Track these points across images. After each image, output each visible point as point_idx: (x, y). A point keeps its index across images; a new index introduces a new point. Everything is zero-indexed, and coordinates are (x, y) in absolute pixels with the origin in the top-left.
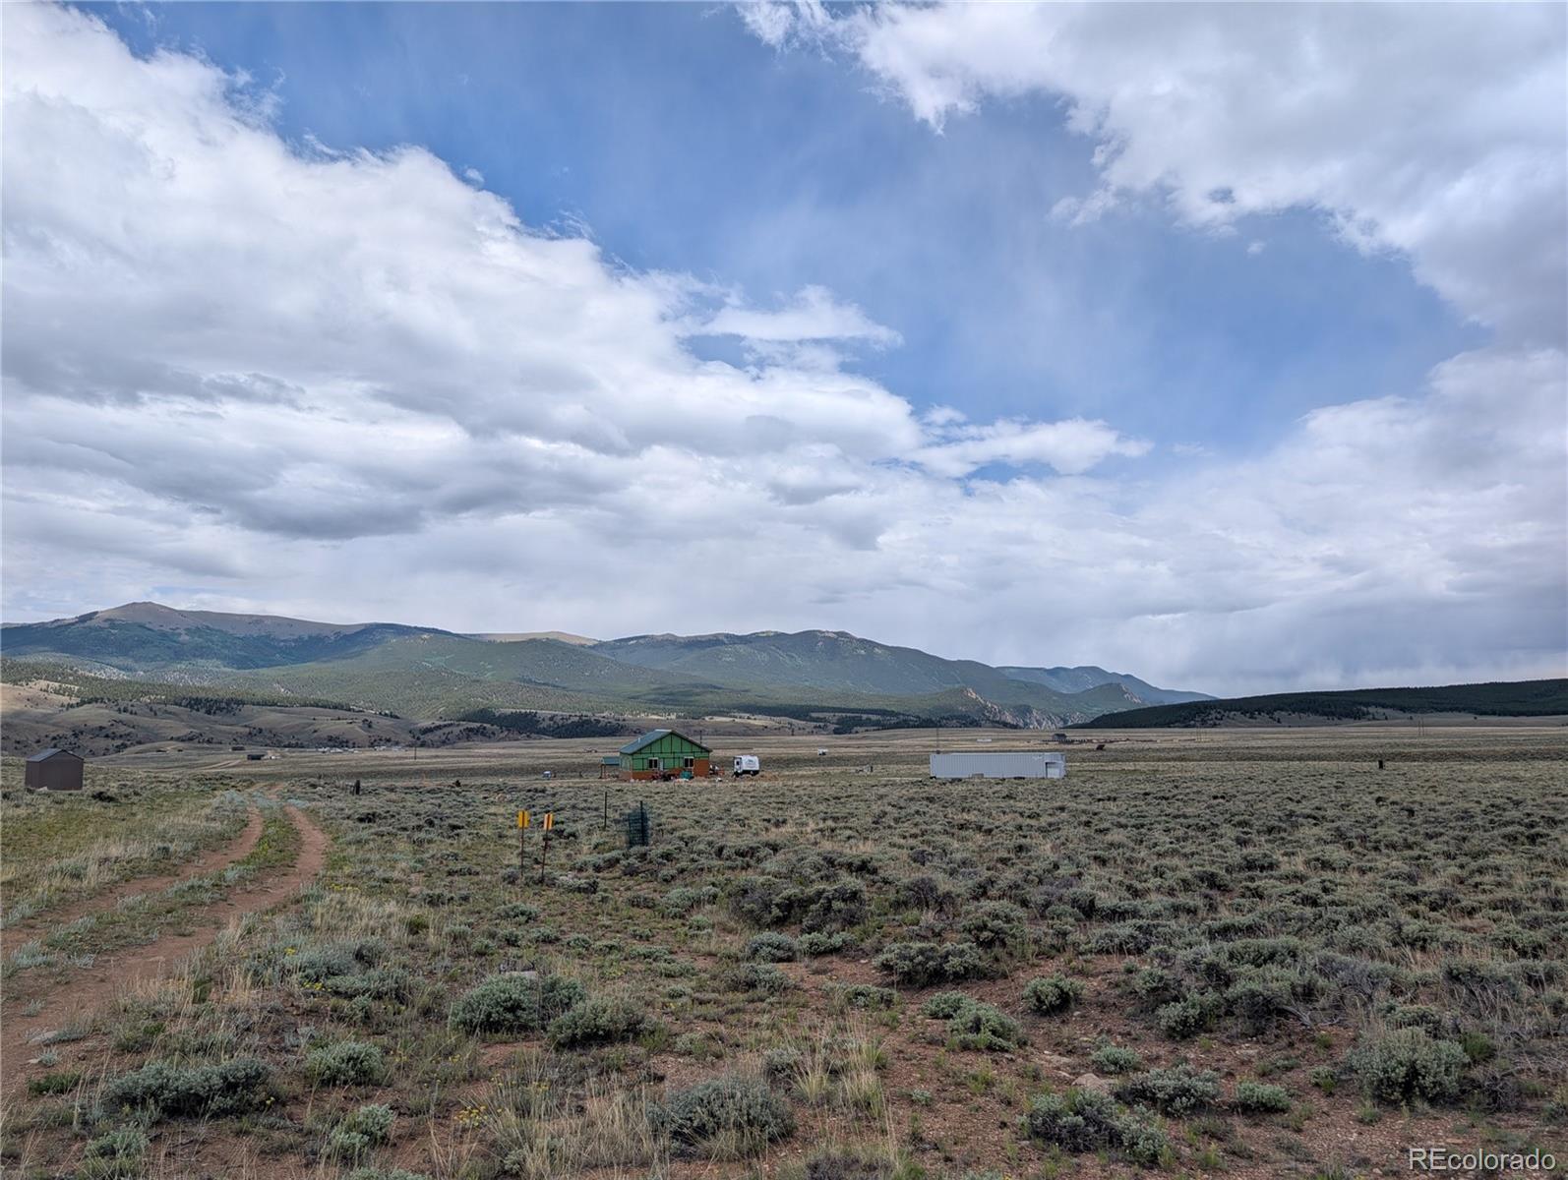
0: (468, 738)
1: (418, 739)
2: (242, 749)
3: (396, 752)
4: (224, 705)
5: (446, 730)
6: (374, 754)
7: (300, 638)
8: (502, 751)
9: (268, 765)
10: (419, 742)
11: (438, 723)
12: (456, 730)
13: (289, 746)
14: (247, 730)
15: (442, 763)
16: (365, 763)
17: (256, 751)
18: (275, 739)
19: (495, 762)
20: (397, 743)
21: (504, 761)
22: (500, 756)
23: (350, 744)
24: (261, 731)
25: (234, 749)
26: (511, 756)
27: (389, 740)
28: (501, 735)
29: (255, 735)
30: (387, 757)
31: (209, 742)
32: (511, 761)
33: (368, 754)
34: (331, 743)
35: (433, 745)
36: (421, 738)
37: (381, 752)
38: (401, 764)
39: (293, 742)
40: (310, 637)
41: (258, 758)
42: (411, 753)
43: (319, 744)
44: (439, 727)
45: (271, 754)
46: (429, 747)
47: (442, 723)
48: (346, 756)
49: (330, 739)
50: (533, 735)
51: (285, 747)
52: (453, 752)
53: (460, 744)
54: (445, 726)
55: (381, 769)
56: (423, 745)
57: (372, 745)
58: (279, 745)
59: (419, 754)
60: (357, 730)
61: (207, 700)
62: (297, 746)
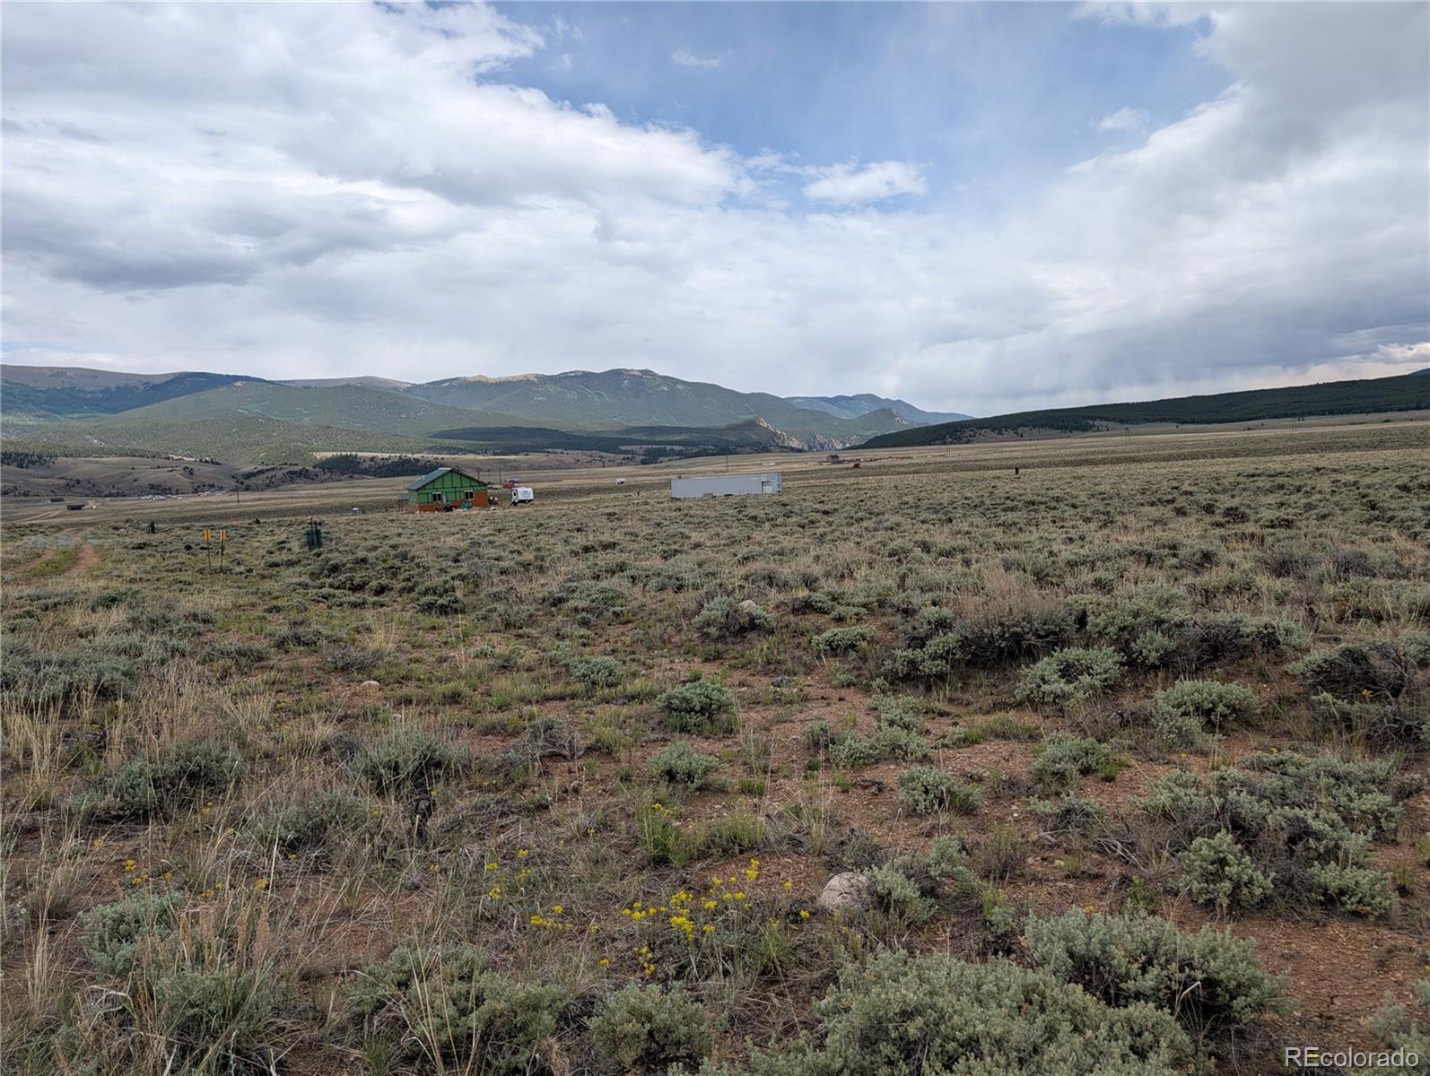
0: (292, 481)
1: (242, 483)
2: (61, 500)
3: (219, 496)
4: (35, 458)
5: (269, 474)
6: (198, 499)
7: (108, 390)
8: (324, 492)
9: (91, 515)
10: (243, 487)
11: (260, 468)
12: (279, 474)
13: (110, 495)
14: (64, 481)
15: (265, 505)
16: (189, 508)
17: (76, 501)
18: (94, 488)
19: (316, 502)
20: (221, 489)
21: (325, 501)
22: (322, 496)
23: (174, 490)
24: (78, 482)
25: (53, 501)
26: (333, 496)
27: (212, 486)
28: (324, 477)
29: (73, 485)
30: (210, 502)
31: (25, 495)
32: (331, 500)
33: (192, 500)
34: (153, 491)
35: (257, 489)
36: (244, 482)
37: (205, 497)
38: (225, 508)
39: (114, 491)
40: (117, 388)
41: (79, 508)
42: (234, 497)
43: (141, 492)
44: (261, 472)
45: (92, 504)
46: (253, 490)
47: (264, 468)
48: (169, 502)
49: (152, 487)
50: (356, 476)
51: (106, 496)
52: (277, 495)
53: (284, 487)
54: (268, 470)
55: (203, 513)
56: (247, 489)
57: (196, 491)
58: (99, 494)
59: (241, 497)
60: (179, 478)
61: (18, 455)
62: (118, 495)
